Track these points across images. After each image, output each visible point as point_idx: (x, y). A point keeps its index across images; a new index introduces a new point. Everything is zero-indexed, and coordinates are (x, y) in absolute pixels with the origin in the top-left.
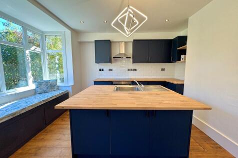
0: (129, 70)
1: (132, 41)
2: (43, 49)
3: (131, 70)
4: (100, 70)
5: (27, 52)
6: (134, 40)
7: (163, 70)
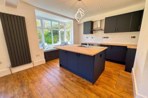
1: (105, 18)
2: (65, 30)
4: (87, 38)
5: (59, 31)
6: (106, 18)
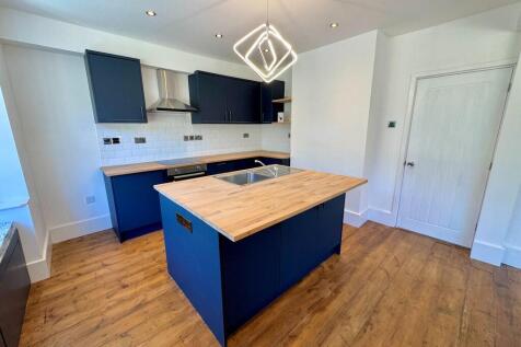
0: (186, 138)
3: (192, 138)
4: (107, 141)
7: (246, 135)
